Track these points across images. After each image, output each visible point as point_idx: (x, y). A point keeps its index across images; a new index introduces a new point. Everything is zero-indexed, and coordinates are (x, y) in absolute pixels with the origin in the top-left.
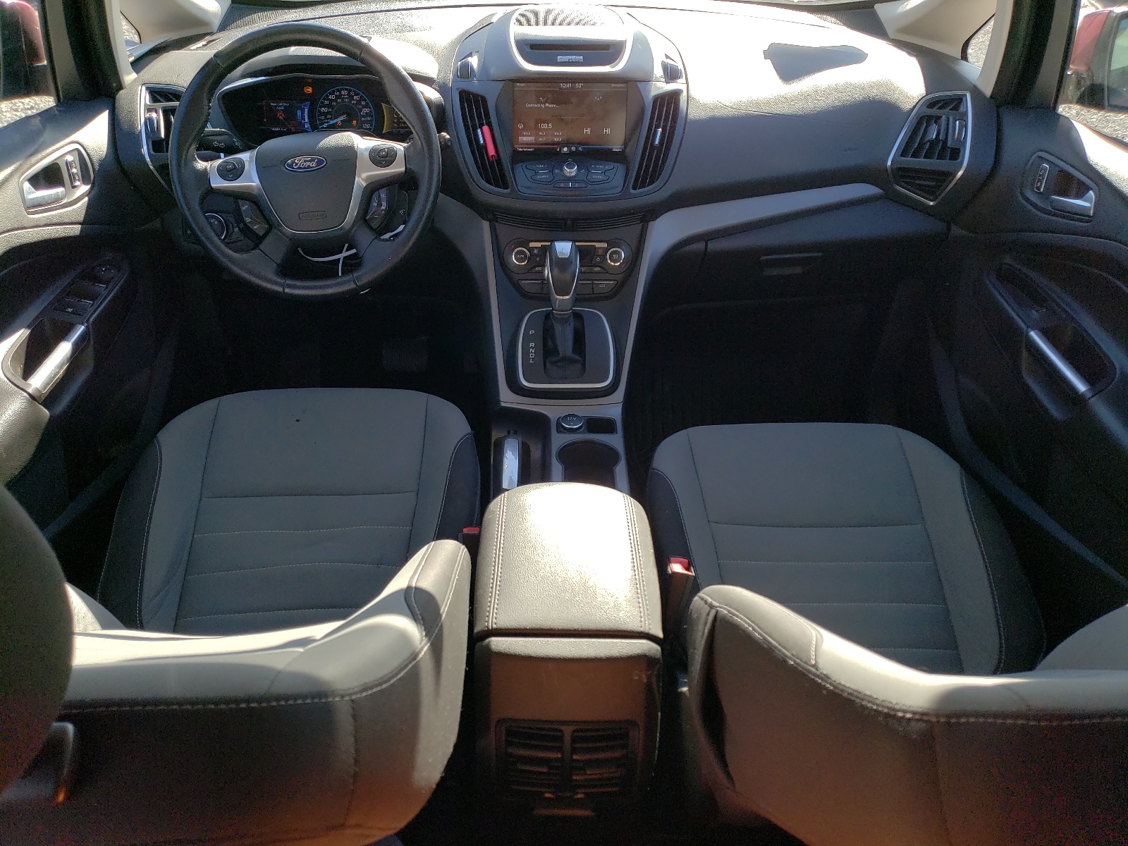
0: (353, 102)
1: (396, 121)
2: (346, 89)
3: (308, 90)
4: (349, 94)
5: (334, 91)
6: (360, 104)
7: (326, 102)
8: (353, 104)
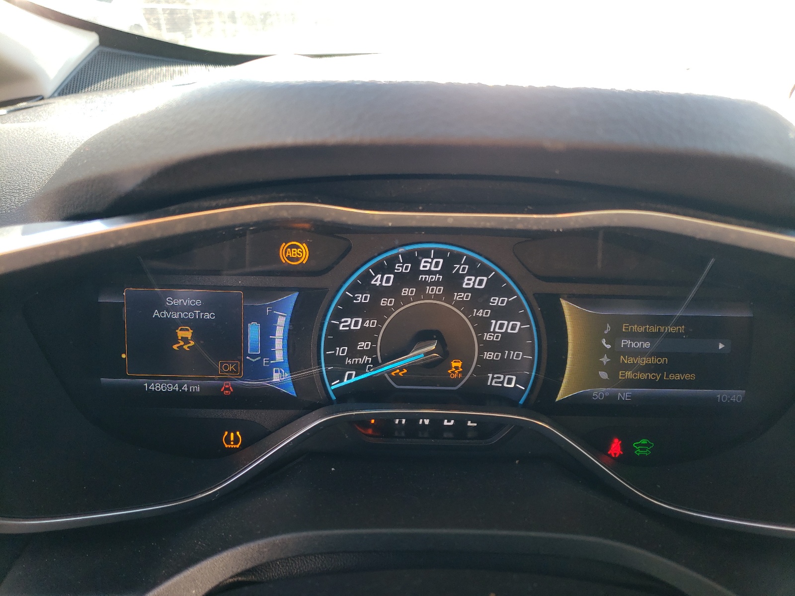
0: (457, 297)
1: (605, 360)
2: (439, 254)
3: (294, 253)
4: (446, 270)
5: (393, 260)
6: (485, 305)
7: (362, 298)
8: (458, 305)
